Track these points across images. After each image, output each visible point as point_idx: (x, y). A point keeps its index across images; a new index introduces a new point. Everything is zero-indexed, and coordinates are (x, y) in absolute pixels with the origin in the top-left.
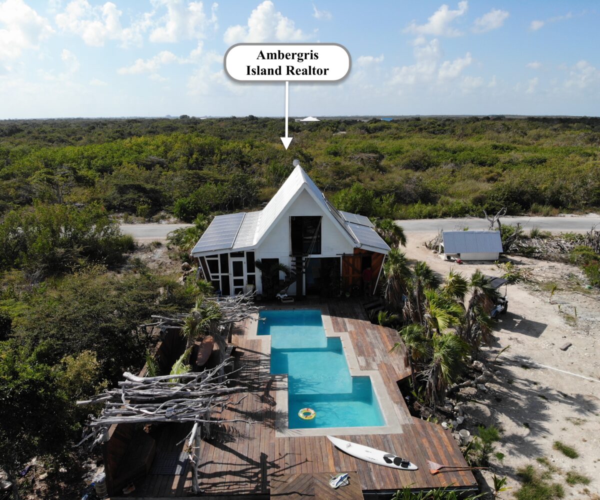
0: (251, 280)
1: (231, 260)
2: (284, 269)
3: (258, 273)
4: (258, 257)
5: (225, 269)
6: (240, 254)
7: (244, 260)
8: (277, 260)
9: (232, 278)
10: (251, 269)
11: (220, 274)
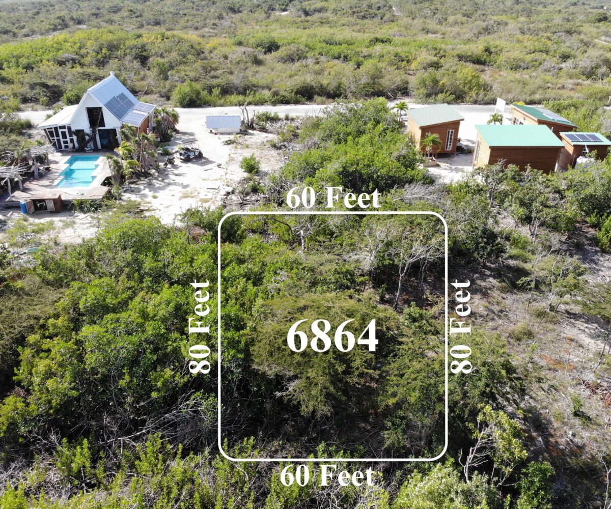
0: (72, 141)
1: (60, 131)
2: (88, 135)
3: (75, 138)
4: (73, 129)
5: (58, 135)
6: (63, 127)
7: (66, 130)
8: (83, 130)
9: (62, 140)
10: (70, 135)
11: (55, 138)
